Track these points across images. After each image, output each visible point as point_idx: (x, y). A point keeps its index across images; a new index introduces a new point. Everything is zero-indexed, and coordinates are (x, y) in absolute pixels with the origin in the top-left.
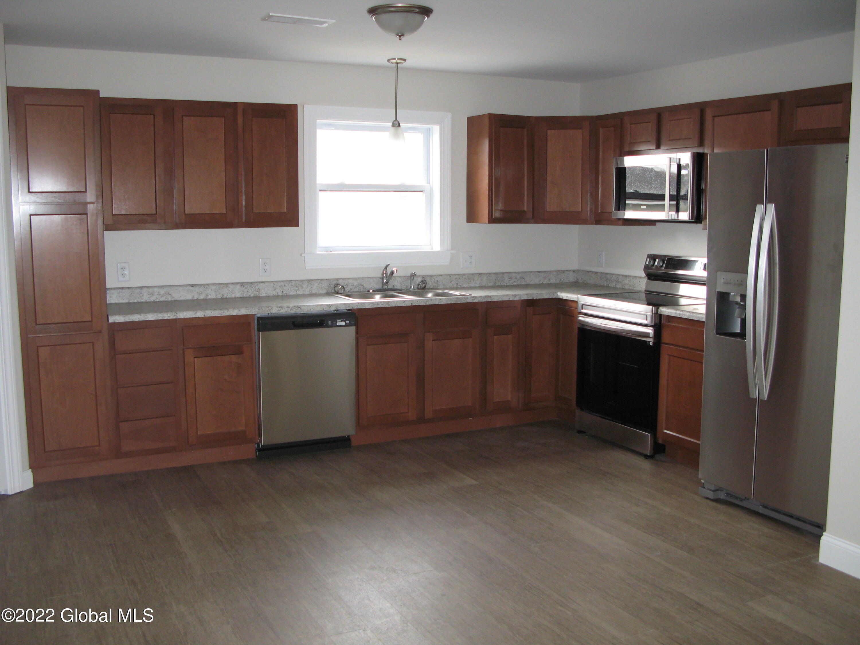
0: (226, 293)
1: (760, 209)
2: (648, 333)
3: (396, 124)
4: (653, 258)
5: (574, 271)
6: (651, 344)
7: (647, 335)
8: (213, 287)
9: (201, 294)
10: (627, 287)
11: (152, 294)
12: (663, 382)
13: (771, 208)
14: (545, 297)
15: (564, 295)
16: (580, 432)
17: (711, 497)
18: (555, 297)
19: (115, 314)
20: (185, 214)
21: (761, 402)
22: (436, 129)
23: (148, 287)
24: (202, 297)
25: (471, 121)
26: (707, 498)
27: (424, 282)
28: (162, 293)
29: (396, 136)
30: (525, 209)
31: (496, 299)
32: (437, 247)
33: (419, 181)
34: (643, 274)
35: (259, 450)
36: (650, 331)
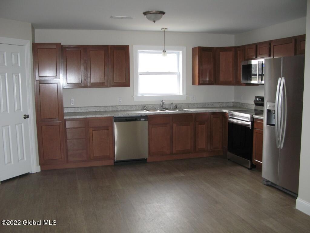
0: (107, 109)
1: (280, 79)
2: (249, 125)
3: (164, 51)
4: (256, 97)
5: (232, 102)
6: (250, 128)
7: (248, 125)
8: (102, 107)
9: (98, 109)
10: (249, 108)
11: (82, 109)
12: (254, 142)
13: (283, 79)
14: (218, 111)
15: (225, 111)
16: (229, 160)
17: (266, 184)
18: (221, 111)
19: (66, 116)
20: (91, 83)
21: (281, 149)
22: (181, 52)
23: (80, 107)
24: (98, 110)
25: (193, 49)
26: (265, 184)
27: (176, 106)
28: (85, 109)
29: (164, 55)
30: (212, 80)
31: (199, 112)
32: (181, 94)
33: (175, 70)
34: (254, 103)
35: (115, 162)
36: (250, 123)
